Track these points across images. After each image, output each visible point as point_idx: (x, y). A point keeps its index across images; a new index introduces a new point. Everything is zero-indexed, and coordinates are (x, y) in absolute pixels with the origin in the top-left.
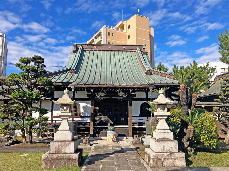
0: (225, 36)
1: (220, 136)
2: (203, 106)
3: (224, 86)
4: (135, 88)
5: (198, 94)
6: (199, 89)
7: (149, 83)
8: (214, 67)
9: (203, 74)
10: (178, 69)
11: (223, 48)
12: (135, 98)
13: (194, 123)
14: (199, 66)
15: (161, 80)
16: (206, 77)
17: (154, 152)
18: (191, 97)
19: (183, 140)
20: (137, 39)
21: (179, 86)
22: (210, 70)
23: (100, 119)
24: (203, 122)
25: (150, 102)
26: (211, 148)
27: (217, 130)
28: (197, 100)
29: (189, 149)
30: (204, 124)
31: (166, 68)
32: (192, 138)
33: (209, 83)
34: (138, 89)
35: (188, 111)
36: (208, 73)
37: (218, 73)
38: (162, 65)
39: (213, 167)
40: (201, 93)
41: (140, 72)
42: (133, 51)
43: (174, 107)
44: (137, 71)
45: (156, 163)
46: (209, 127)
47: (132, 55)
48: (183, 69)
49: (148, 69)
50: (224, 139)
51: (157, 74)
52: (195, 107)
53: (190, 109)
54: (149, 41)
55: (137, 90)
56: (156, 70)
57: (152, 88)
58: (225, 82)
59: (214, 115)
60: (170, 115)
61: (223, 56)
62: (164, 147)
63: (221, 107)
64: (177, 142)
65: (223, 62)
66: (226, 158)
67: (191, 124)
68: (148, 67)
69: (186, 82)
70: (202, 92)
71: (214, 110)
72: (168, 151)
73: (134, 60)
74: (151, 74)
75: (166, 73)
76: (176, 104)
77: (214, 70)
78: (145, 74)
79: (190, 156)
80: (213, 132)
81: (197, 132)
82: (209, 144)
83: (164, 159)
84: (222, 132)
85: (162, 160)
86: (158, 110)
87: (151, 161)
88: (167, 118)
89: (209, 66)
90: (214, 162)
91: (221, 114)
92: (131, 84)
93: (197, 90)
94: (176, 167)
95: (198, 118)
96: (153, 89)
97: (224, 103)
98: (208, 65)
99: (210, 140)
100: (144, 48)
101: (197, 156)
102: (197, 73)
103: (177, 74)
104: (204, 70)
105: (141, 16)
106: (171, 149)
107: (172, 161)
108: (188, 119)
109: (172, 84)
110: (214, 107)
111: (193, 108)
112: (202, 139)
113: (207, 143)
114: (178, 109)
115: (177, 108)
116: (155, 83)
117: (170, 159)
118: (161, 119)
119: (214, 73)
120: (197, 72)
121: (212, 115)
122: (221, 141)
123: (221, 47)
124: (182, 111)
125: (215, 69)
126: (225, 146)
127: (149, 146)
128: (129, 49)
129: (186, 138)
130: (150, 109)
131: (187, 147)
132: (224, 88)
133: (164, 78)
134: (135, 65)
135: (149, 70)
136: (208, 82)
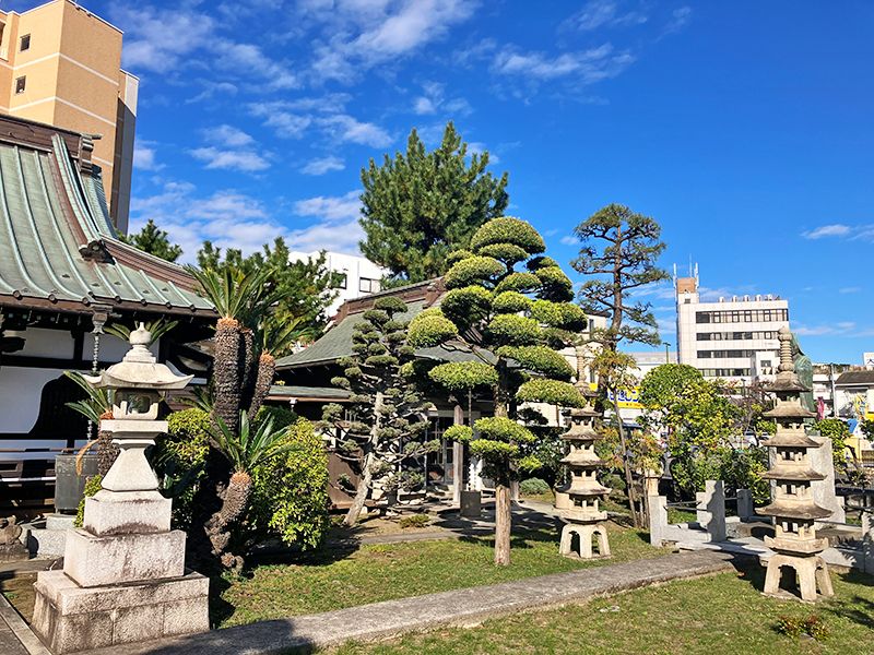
0: (383, 173)
1: (334, 502)
2: (293, 401)
3: (363, 336)
4: (25, 310)
5: (281, 355)
6: (284, 341)
7: (94, 297)
8: (340, 272)
9: (304, 288)
10: (218, 256)
11: (372, 212)
12: (18, 353)
13: (254, 462)
14: (293, 258)
15: (146, 292)
16: (312, 299)
17: (81, 587)
18: (255, 365)
19: (209, 528)
20: (57, 104)
21: (214, 321)
22: (326, 279)
24: (287, 458)
25: (84, 376)
26: (304, 548)
27: (326, 482)
28: (275, 378)
29: (227, 559)
30: (289, 464)
31: (172, 245)
32: (241, 517)
33: (320, 321)
34: (39, 318)
35: (239, 418)
36: (321, 288)
37: (352, 291)
38: (159, 233)
39: (303, 614)
40: (292, 353)
41: (59, 246)
42: (33, 150)
43: (185, 399)
44: (45, 239)
45: (86, 630)
46: (303, 474)
47: (26, 167)
48: (239, 259)
49: (98, 239)
50: (346, 511)
51: (134, 262)
52: (266, 403)
53: (247, 411)
54: (115, 125)
55: (32, 320)
56: (131, 249)
57: (104, 317)
58: (369, 322)
59: (325, 430)
60: (166, 431)
61: (371, 238)
62: (126, 564)
63: (347, 406)
64: (184, 535)
65: (368, 257)
66: (344, 580)
67: (245, 466)
68: (98, 231)
69: (241, 308)
70: (293, 350)
71: (326, 415)
72: (144, 575)
73: (32, 190)
74: (108, 259)
75: (170, 264)
76: (195, 390)
77: (338, 279)
78: (80, 257)
79: (227, 585)
80: (313, 494)
81: (262, 495)
82: (298, 533)
83: (123, 611)
84: (343, 490)
85: (114, 615)
86: (120, 411)
87: (63, 625)
88: (152, 442)
89: (326, 264)
90: (306, 598)
91: (347, 430)
92: (5, 290)
93: (278, 340)
94: (170, 635)
95: (271, 442)
96: (108, 323)
97: (358, 391)
98: (322, 261)
99: (304, 519)
100: (84, 148)
101: (250, 584)
102: (283, 281)
103: (213, 276)
104: (308, 274)
105: (88, 12)
106: (159, 567)
107: (154, 616)
108: (234, 446)
109: (189, 312)
110: (328, 403)
111: (258, 408)
112: (277, 519)
113: (292, 532)
114: (203, 409)
115: (199, 406)
116: (121, 301)
117: (148, 610)
118: (127, 447)
119: (340, 290)
120: (285, 277)
121: (317, 430)
122: (334, 519)
123: (366, 209)
124: (215, 419)
125: (345, 276)
126: (347, 538)
127: (58, 564)
128: (11, 136)
129: (221, 517)
130: (84, 407)
131: (222, 554)
132: (363, 342)
133: (163, 284)
134: (37, 209)
135: (101, 245)
136: (318, 318)
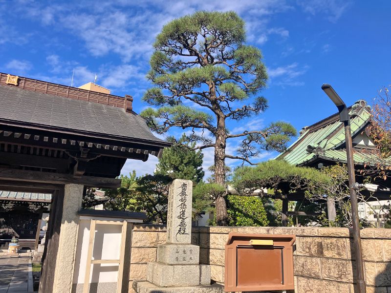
23: (5, 231)
